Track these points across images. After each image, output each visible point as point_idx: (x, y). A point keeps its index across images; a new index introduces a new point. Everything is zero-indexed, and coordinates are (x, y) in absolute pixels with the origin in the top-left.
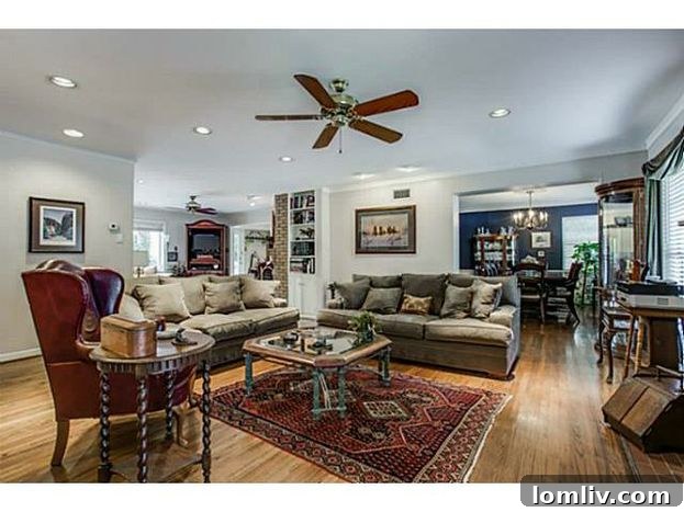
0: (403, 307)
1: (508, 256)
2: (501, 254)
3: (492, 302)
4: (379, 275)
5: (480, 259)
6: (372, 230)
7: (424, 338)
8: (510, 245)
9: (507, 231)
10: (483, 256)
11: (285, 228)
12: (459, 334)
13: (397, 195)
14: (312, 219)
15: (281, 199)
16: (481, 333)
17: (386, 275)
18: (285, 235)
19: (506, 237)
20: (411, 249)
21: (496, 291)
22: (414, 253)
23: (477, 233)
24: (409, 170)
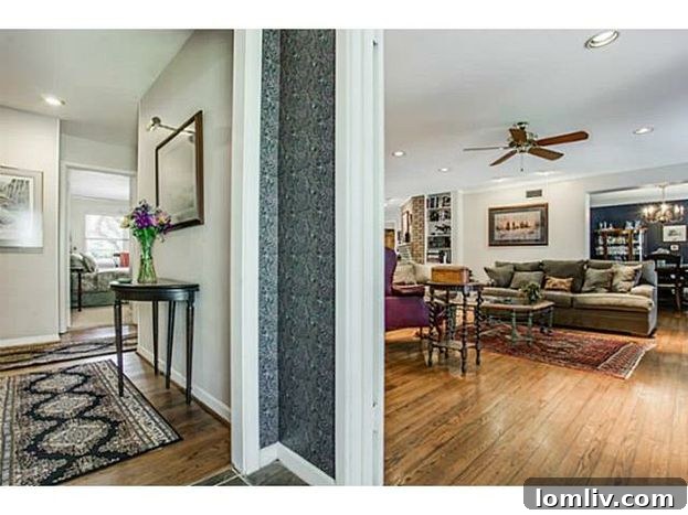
0: (547, 286)
1: (634, 250)
2: (627, 248)
3: (633, 279)
4: (521, 262)
5: (602, 253)
6: (505, 226)
7: (572, 306)
8: (636, 239)
9: (634, 226)
10: (605, 250)
11: (422, 226)
12: (604, 303)
13: (530, 194)
14: (448, 217)
15: (417, 201)
16: (624, 302)
17: (526, 261)
18: (422, 231)
19: (632, 231)
20: (543, 241)
21: (636, 271)
22: (547, 244)
23: (598, 228)
24: (546, 174)
